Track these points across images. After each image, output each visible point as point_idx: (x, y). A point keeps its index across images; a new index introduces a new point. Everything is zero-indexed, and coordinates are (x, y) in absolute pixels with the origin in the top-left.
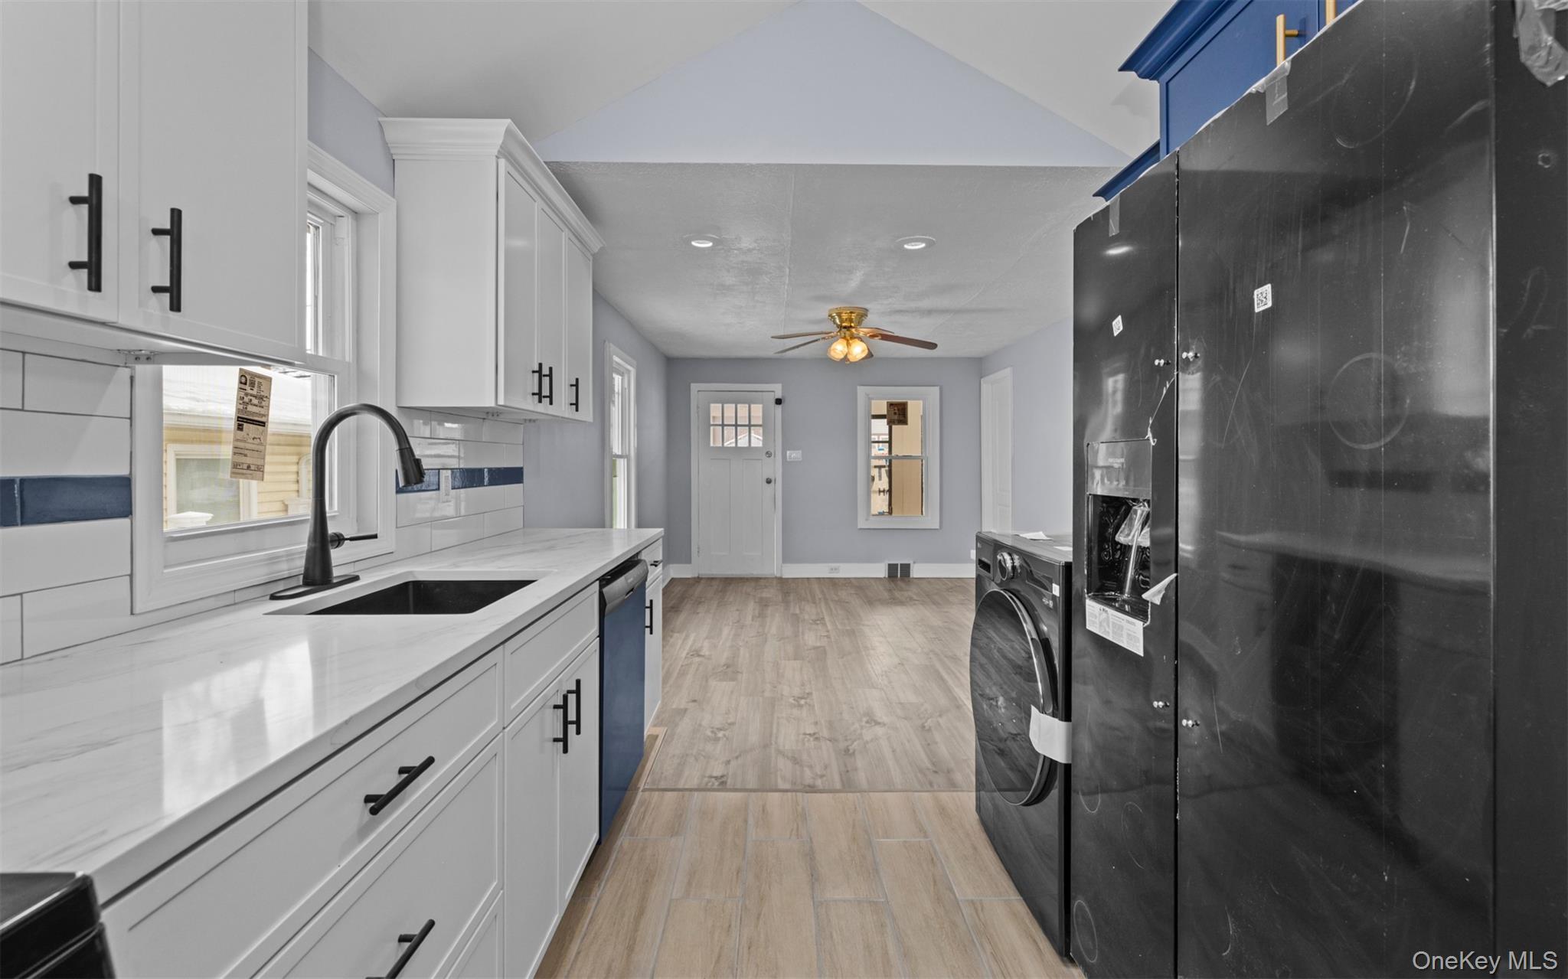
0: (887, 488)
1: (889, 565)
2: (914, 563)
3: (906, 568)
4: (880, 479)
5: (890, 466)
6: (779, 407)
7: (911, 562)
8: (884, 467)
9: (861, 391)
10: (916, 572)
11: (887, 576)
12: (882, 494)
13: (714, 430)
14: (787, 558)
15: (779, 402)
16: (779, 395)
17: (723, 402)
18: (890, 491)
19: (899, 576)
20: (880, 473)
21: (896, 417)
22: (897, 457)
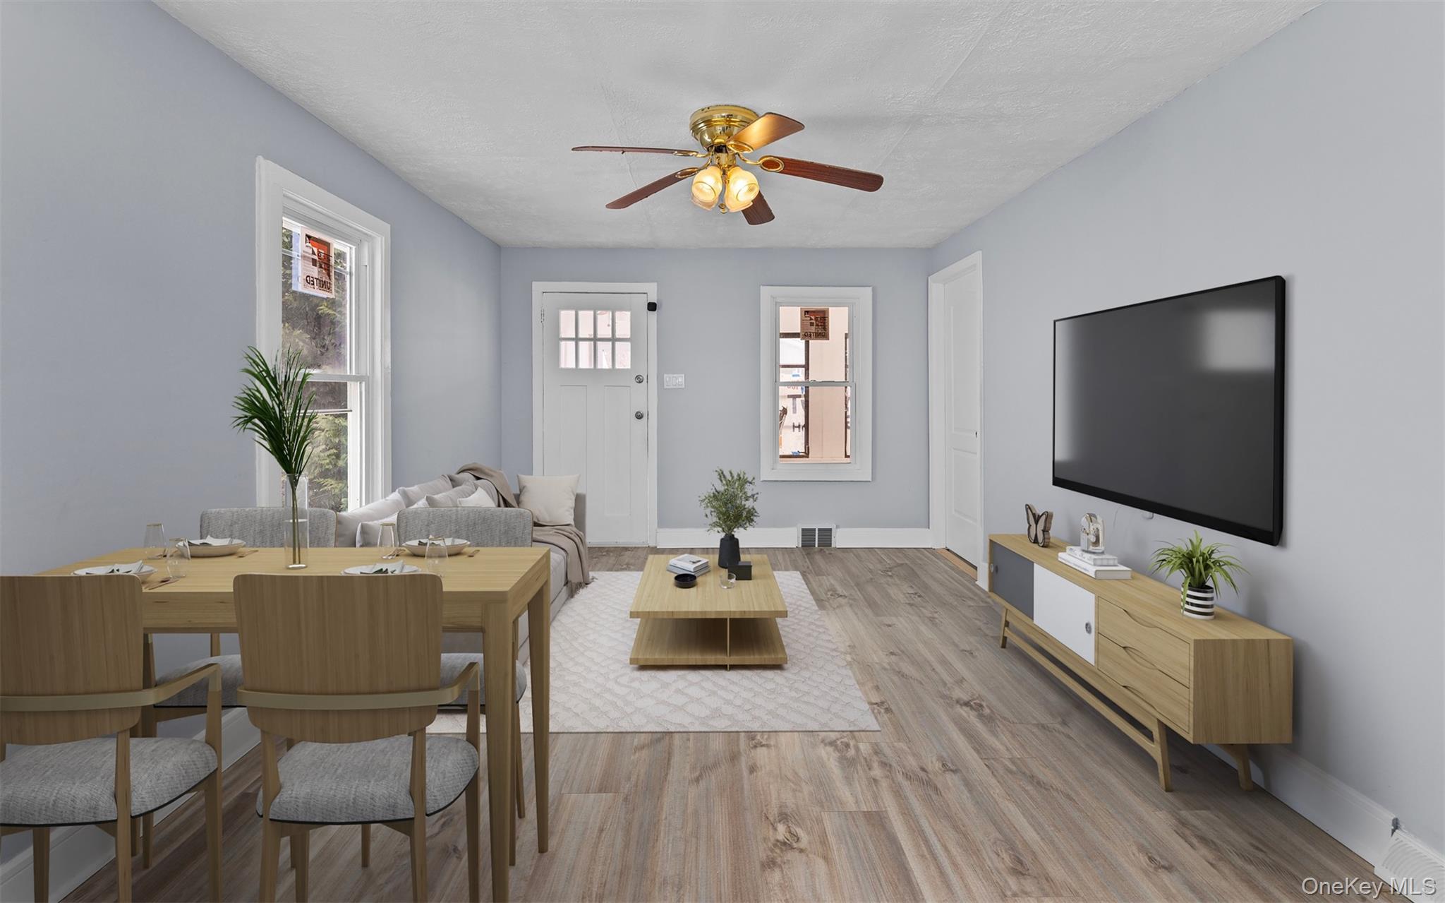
0: (803, 423)
1: (803, 530)
2: (837, 527)
3: (826, 534)
4: (795, 412)
5: (807, 396)
6: (653, 315)
7: (832, 526)
8: (800, 396)
9: (766, 292)
10: (841, 539)
11: (800, 546)
12: (797, 429)
13: (566, 346)
14: (663, 522)
15: (652, 307)
16: (653, 299)
17: (577, 308)
18: (806, 426)
19: (817, 546)
20: (794, 404)
21: (813, 329)
22: (815, 384)
